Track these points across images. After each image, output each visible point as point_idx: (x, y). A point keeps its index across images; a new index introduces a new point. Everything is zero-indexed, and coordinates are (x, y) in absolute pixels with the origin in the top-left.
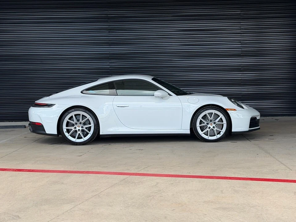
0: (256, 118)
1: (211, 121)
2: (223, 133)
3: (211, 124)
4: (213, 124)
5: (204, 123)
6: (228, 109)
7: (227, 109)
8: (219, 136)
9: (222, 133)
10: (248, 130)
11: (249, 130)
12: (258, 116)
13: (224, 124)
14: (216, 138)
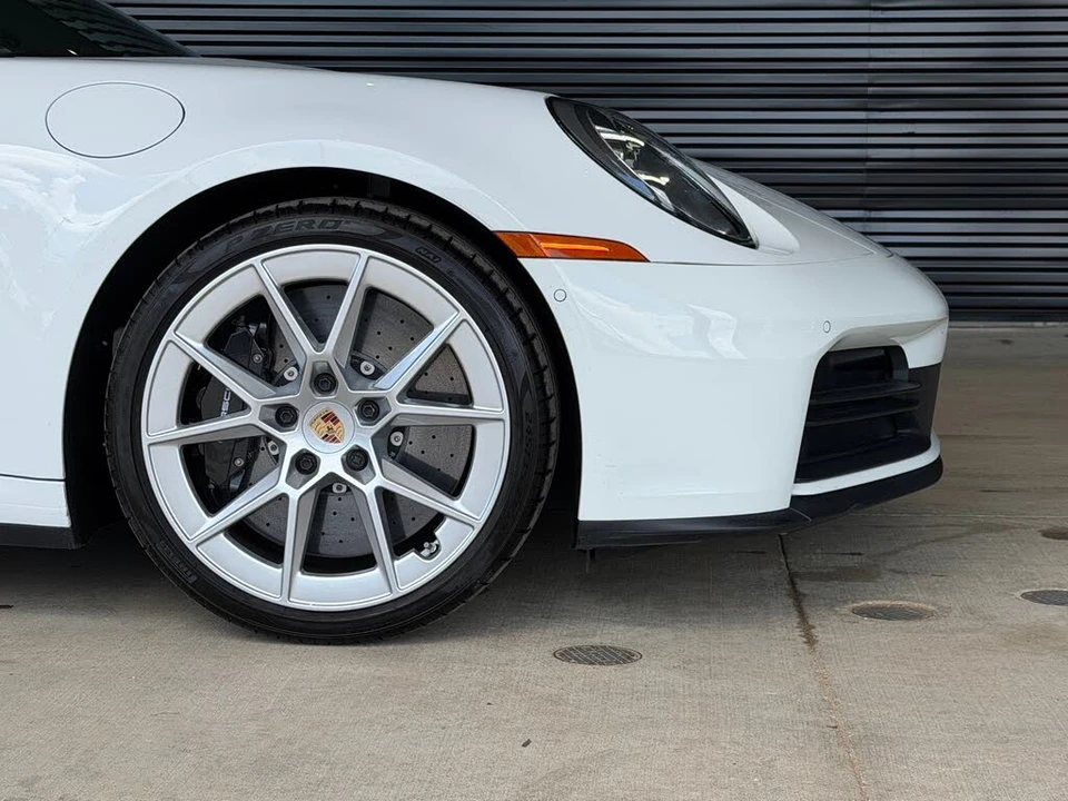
0: (893, 355)
1: (323, 381)
2: (471, 535)
3: (330, 418)
4: (348, 418)
5: (239, 406)
6: (534, 243)
7: (523, 237)
8: (413, 572)
9: (454, 540)
10: (783, 503)
11: (795, 499)
12: (918, 330)
13: (481, 429)
14: (387, 597)
